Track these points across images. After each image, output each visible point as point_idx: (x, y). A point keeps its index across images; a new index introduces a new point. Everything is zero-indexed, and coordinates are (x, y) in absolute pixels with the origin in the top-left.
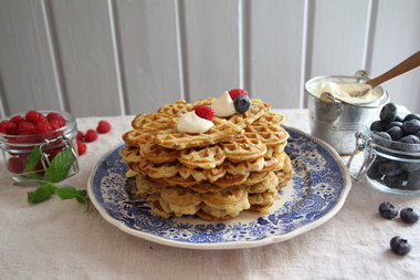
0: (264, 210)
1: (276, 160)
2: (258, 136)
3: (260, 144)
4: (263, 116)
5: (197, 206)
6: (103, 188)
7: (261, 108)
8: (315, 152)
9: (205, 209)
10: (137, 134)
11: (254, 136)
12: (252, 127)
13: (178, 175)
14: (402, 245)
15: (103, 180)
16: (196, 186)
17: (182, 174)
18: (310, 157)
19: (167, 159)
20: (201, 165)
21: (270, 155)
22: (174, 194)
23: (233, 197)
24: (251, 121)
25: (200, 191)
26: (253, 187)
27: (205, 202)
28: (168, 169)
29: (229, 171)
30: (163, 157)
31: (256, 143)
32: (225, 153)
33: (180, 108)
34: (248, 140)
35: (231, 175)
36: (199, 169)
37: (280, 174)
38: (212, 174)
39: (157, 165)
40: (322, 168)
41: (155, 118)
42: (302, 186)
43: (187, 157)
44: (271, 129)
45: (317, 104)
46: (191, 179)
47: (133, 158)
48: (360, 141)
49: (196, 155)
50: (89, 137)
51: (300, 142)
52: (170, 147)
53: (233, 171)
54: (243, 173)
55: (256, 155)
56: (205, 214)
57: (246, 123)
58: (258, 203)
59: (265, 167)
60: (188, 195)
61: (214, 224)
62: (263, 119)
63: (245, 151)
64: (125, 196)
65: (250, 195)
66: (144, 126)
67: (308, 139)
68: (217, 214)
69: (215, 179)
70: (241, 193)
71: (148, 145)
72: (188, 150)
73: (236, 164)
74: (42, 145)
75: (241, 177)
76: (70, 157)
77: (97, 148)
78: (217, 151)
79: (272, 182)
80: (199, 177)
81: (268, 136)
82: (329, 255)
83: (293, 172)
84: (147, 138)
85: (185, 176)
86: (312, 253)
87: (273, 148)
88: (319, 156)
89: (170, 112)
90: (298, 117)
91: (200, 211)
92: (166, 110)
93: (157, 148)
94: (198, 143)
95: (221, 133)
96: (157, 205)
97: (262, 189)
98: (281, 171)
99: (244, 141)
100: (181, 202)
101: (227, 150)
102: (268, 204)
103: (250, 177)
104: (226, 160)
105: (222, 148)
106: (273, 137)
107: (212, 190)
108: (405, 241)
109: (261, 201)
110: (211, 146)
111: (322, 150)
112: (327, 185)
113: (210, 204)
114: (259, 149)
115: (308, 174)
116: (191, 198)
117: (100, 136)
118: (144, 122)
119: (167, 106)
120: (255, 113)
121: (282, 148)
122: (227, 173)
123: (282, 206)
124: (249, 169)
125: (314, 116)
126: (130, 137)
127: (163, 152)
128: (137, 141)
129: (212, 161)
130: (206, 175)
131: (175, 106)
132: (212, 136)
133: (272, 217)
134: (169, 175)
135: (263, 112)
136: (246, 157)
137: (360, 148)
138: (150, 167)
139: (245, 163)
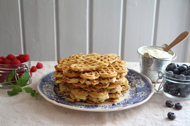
0: (115, 100)
1: (121, 80)
2: (114, 69)
3: (114, 72)
4: (117, 61)
5: (86, 97)
6: (44, 89)
7: (116, 58)
8: (141, 80)
9: (90, 98)
10: (61, 66)
11: (112, 69)
12: (111, 65)
13: (79, 82)
14: (172, 115)
15: (44, 86)
16: (86, 87)
17: (81, 82)
18: (138, 82)
19: (75, 75)
20: (89, 78)
21: (119, 77)
22: (77, 91)
23: (102, 93)
24: (111, 62)
25: (88, 90)
26: (111, 90)
27: (90, 95)
28: (75, 80)
29: (101, 82)
30: (73, 75)
31: (113, 71)
32: (100, 74)
33: (80, 56)
34: (110, 70)
35: (101, 83)
36: (88, 80)
37: (123, 87)
38: (94, 82)
39: (70, 78)
40: (143, 86)
41: (68, 60)
42: (133, 93)
43: (83, 75)
44: (120, 66)
45: (142, 58)
46: (85, 84)
47: (59, 75)
48: (160, 75)
49: (87, 74)
50: (33, 70)
51: (134, 76)
52: (76, 70)
53: (103, 82)
54: (107, 83)
55: (113, 76)
56: (90, 101)
57: (109, 63)
58: (113, 97)
59: (116, 82)
60: (83, 92)
61: (93, 105)
62: (117, 62)
63: (108, 74)
64: (54, 93)
65: (109, 94)
66: (64, 63)
67: (138, 74)
68: (95, 100)
69: (95, 84)
70: (105, 92)
71: (66, 70)
72: (84, 72)
73: (104, 79)
74: (16, 70)
75: (106, 85)
76: (28, 76)
77: (37, 75)
78: (96, 73)
79: (119, 89)
80: (88, 83)
81: (118, 69)
82: (142, 118)
83: (129, 87)
84: (66, 67)
85: (82, 82)
86: (135, 117)
87: (120, 74)
88: (142, 82)
89: (75, 58)
90: (135, 66)
91: (88, 99)
92: (73, 57)
93: (71, 71)
94: (88, 69)
95: (98, 66)
96: (69, 96)
97: (115, 91)
98: (124, 85)
99: (108, 70)
100: (80, 94)
101: (100, 73)
102: (117, 98)
103: (109, 86)
104: (100, 77)
105: (98, 72)
106: (120, 69)
107: (93, 90)
108: (173, 114)
109: (114, 97)
110: (94, 71)
111: (144, 79)
112: (144, 93)
113: (92, 96)
114: (114, 74)
115: (136, 89)
116: (84, 93)
117: (38, 70)
118: (63, 61)
119: (73, 55)
120: (114, 59)
121: (124, 75)
122: (100, 83)
123: (123, 100)
124: (109, 81)
125: (142, 64)
126: (58, 67)
127: (73, 73)
128: (61, 68)
129: (94, 77)
130: (91, 82)
131: (77, 56)
132: (94, 67)
133: (118, 104)
134: (75, 82)
135: (117, 59)
136: (108, 76)
137: (160, 78)
138: (67, 78)
139: (108, 79)
